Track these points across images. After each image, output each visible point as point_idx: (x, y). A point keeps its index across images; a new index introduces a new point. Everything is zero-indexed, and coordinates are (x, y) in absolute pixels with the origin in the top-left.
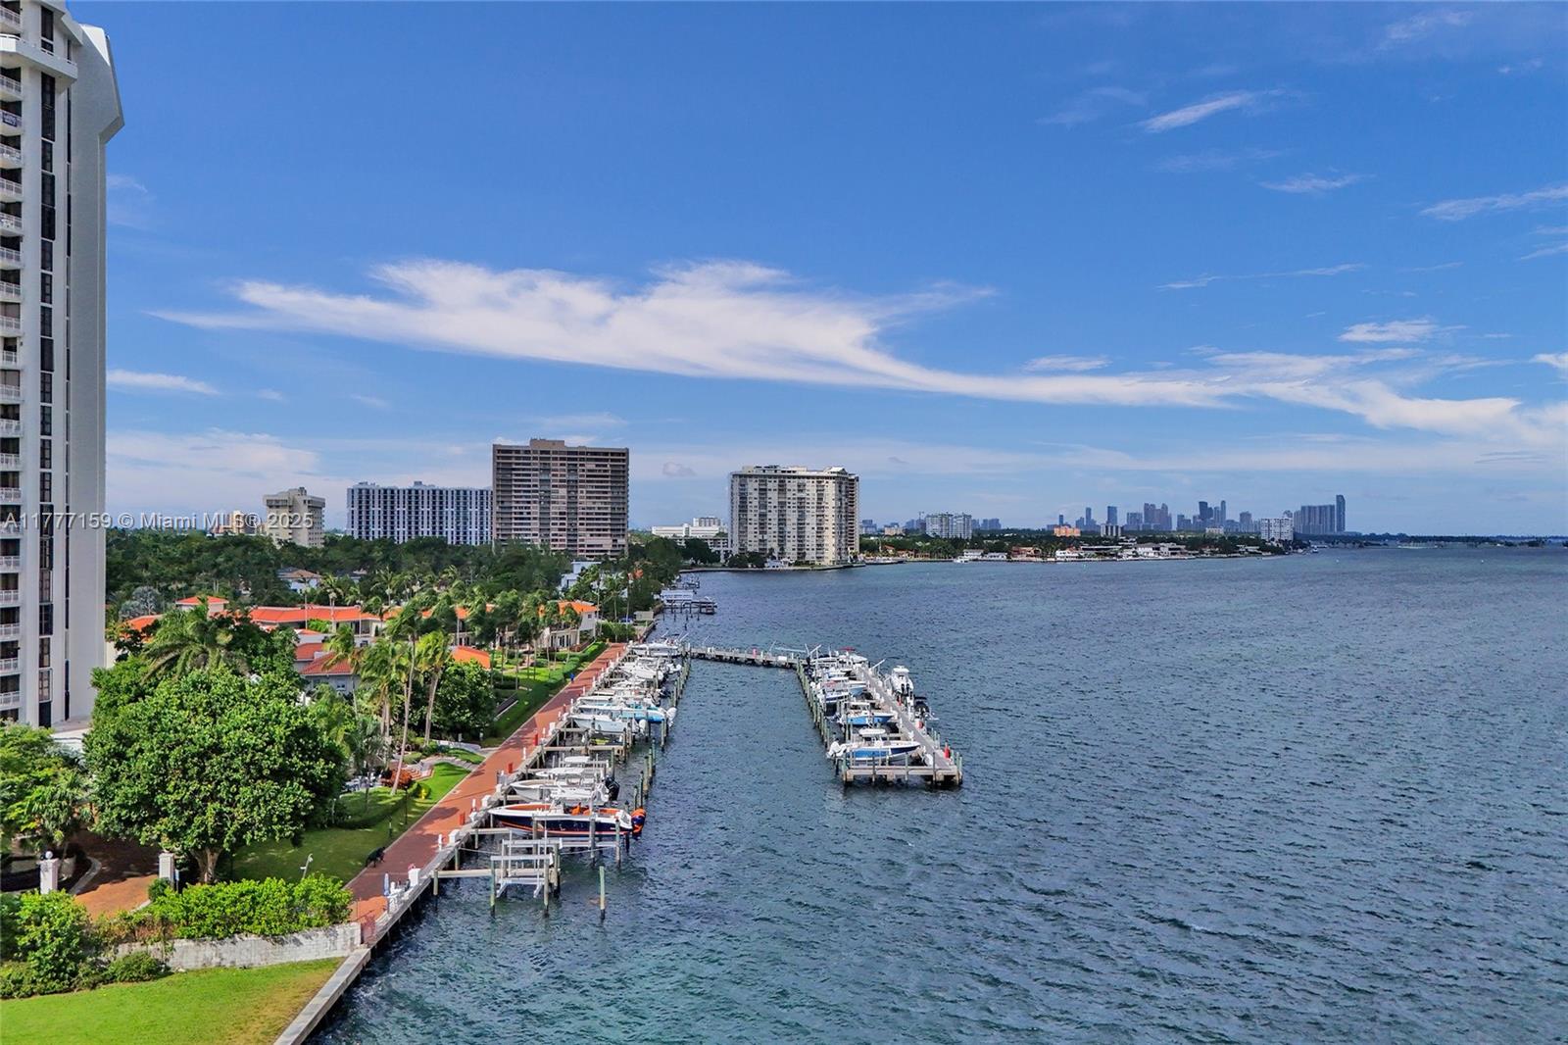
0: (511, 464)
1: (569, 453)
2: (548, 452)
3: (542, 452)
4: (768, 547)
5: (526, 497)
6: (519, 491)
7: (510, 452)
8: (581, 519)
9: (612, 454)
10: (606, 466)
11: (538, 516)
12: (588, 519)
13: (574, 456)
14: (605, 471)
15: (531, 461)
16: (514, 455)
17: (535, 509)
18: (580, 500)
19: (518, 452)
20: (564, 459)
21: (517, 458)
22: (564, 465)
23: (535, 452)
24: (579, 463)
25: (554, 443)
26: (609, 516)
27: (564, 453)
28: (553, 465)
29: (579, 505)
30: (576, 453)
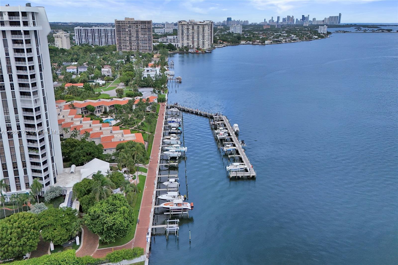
0: (120, 25)
1: (136, 22)
2: (130, 22)
3: (129, 22)
4: (190, 45)
5: (125, 35)
6: (123, 33)
7: (120, 22)
8: (140, 41)
9: (148, 22)
10: (146, 25)
11: (128, 40)
12: (142, 41)
13: (137, 23)
14: (146, 27)
15: (126, 25)
16: (121, 23)
17: (128, 38)
18: (139, 35)
19: (122, 22)
20: (134, 24)
21: (122, 24)
22: (135, 25)
23: (126, 22)
24: (138, 25)
25: (131, 19)
26: (147, 40)
27: (134, 22)
28: (132, 25)
29: (139, 37)
30: (138, 22)
